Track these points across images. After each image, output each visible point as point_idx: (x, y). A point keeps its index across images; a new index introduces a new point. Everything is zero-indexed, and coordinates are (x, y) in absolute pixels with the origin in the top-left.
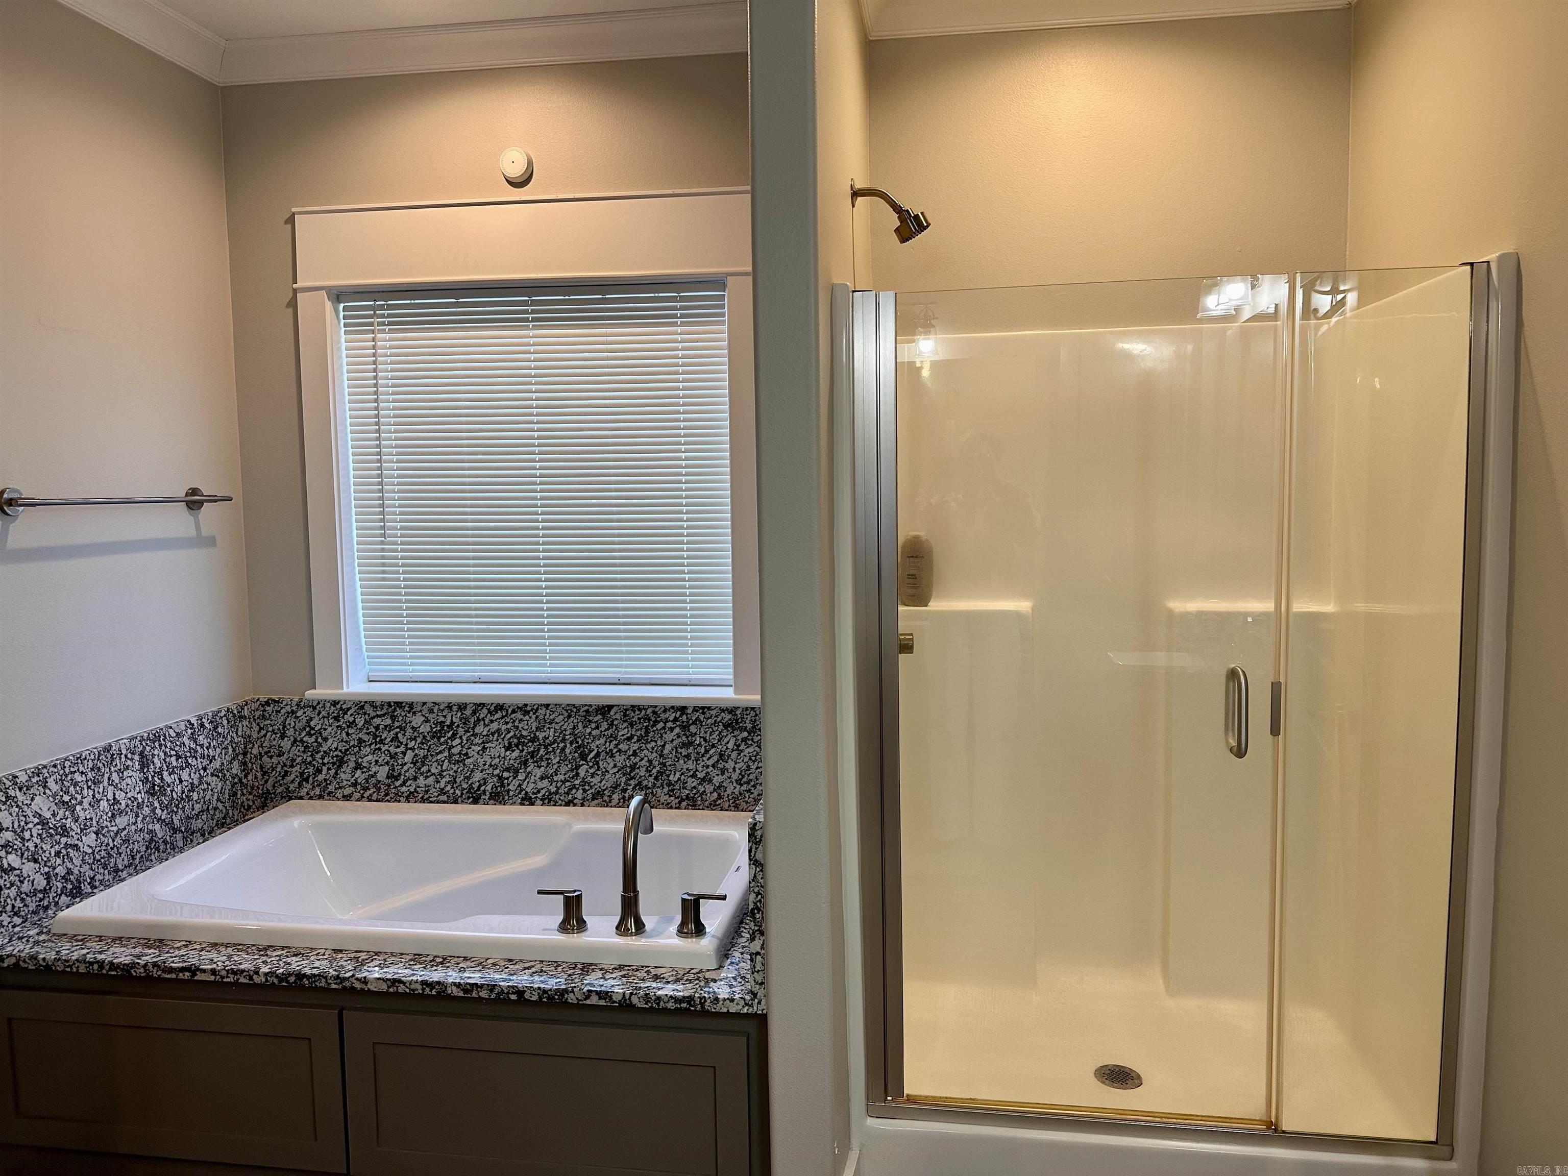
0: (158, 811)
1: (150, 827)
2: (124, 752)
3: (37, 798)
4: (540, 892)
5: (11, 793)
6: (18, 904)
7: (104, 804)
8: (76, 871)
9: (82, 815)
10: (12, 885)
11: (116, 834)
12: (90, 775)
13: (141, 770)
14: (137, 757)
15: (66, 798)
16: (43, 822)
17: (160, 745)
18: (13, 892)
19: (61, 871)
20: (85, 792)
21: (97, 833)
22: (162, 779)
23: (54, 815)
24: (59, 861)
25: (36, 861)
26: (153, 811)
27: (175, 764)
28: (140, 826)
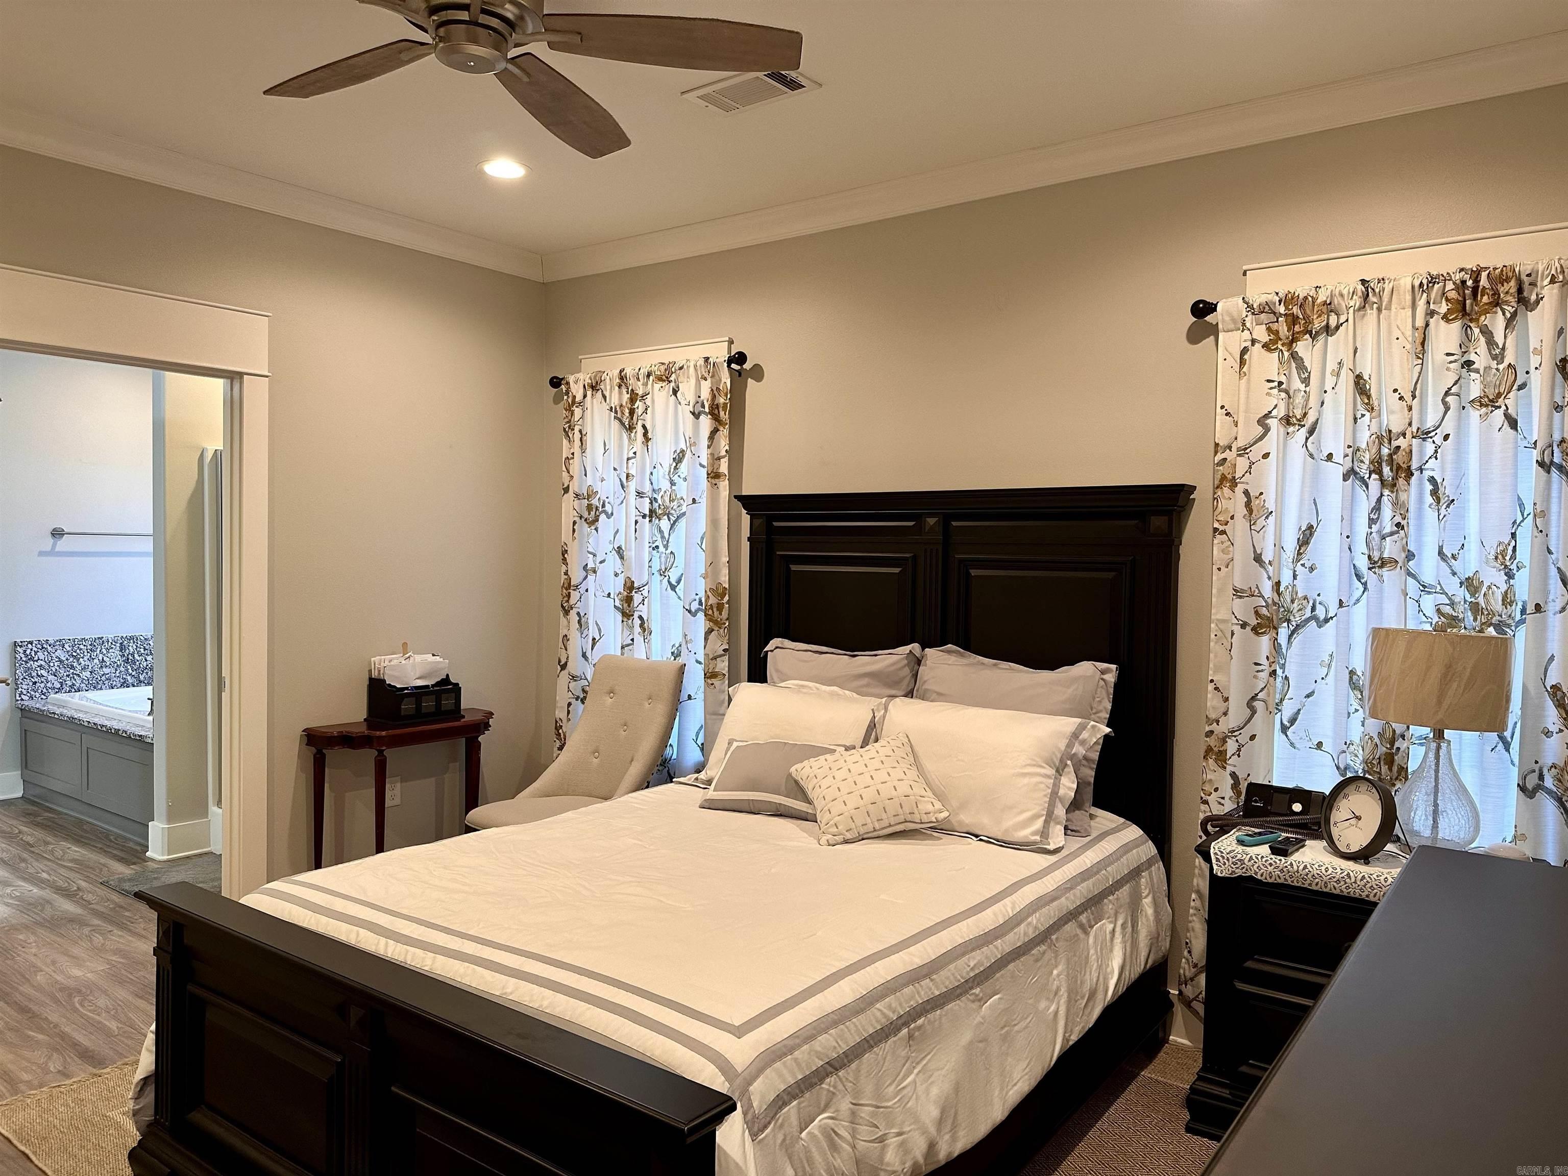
0: (130, 671)
1: (124, 676)
2: (111, 641)
3: (58, 651)
5: (45, 646)
6: (45, 690)
7: (96, 661)
8: (78, 685)
9: (83, 663)
10: (42, 682)
11: (103, 675)
12: (89, 647)
13: (121, 651)
14: (118, 645)
15: (75, 654)
16: (61, 661)
17: (134, 642)
18: (42, 685)
19: (69, 683)
20: (86, 654)
21: (91, 672)
22: (134, 657)
23: (67, 659)
24: (68, 679)
25: (55, 676)
26: (127, 670)
27: (143, 652)
28: (118, 675)
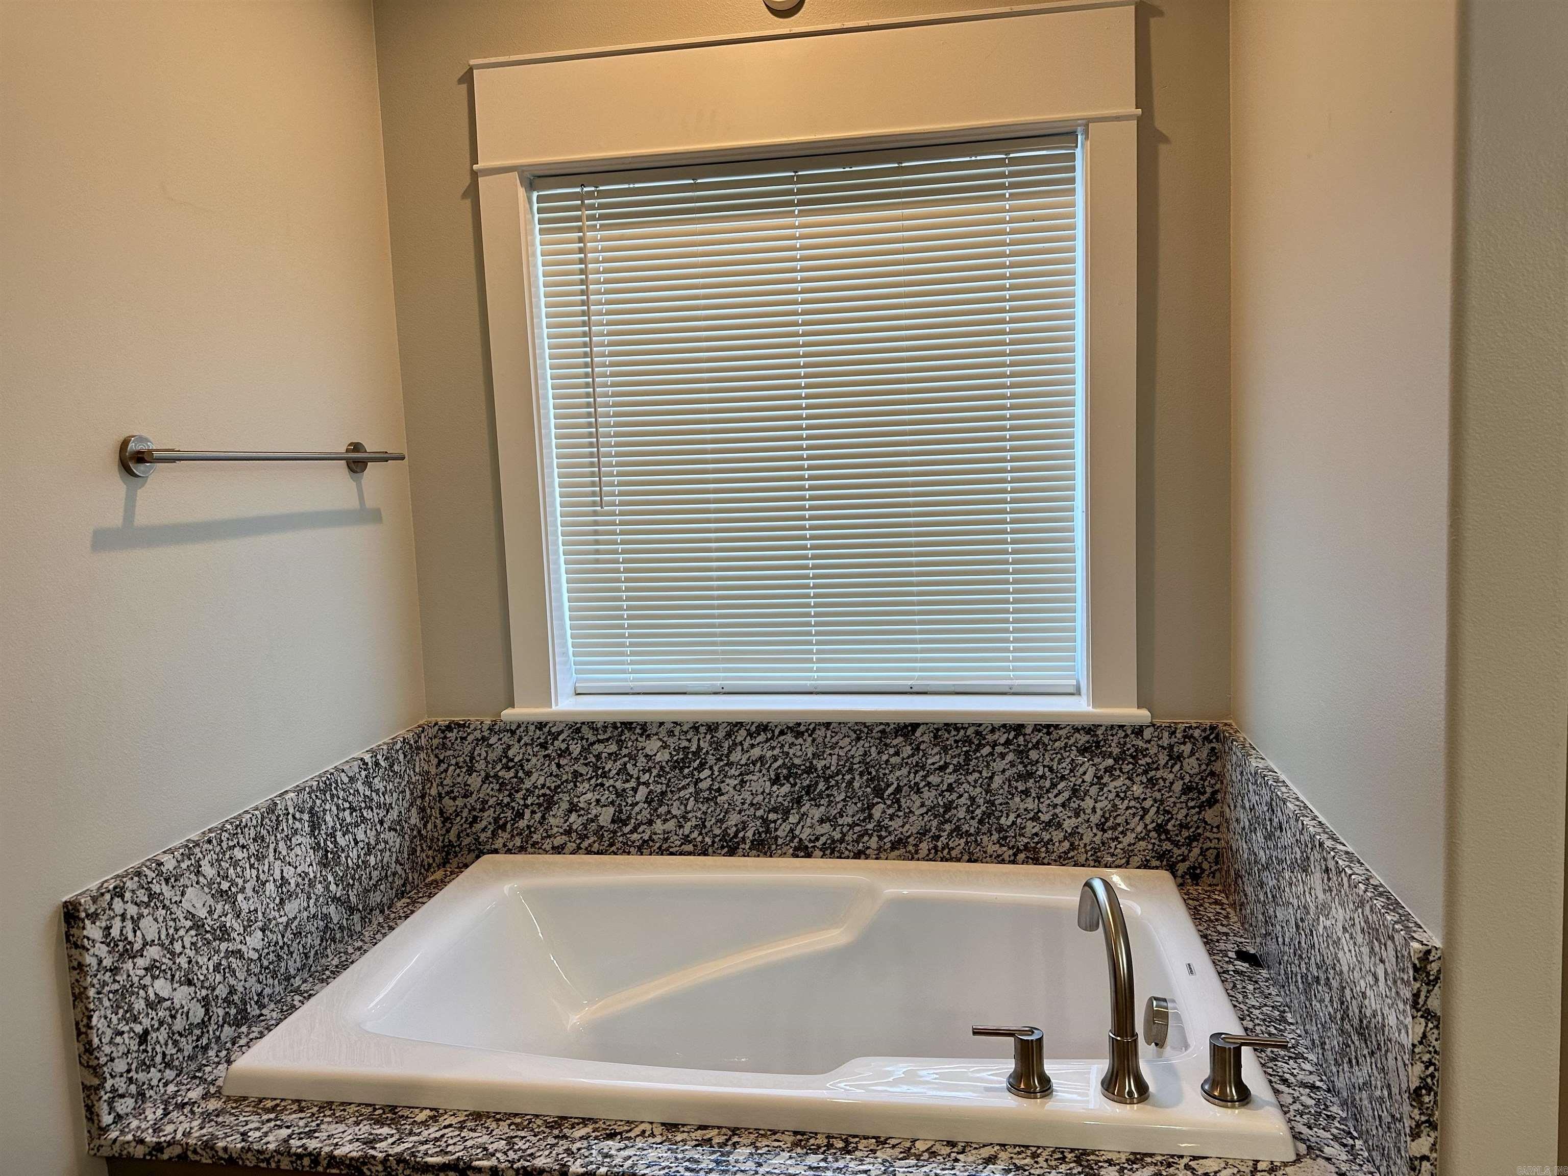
0: (333, 887)
1: (324, 910)
2: (291, 811)
3: (189, 891)
4: (976, 1032)
5: (156, 888)
6: (171, 1050)
7: (270, 887)
8: (241, 989)
9: (245, 906)
10: (161, 1023)
11: (286, 927)
12: (252, 849)
13: (312, 834)
14: (306, 817)
15: (225, 886)
16: (198, 925)
17: (332, 796)
18: (162, 1035)
19: (222, 991)
20: (247, 873)
21: (263, 930)
22: (335, 843)
23: (210, 912)
24: (219, 978)
25: (190, 983)
26: (327, 888)
27: (348, 820)
28: (313, 910)
